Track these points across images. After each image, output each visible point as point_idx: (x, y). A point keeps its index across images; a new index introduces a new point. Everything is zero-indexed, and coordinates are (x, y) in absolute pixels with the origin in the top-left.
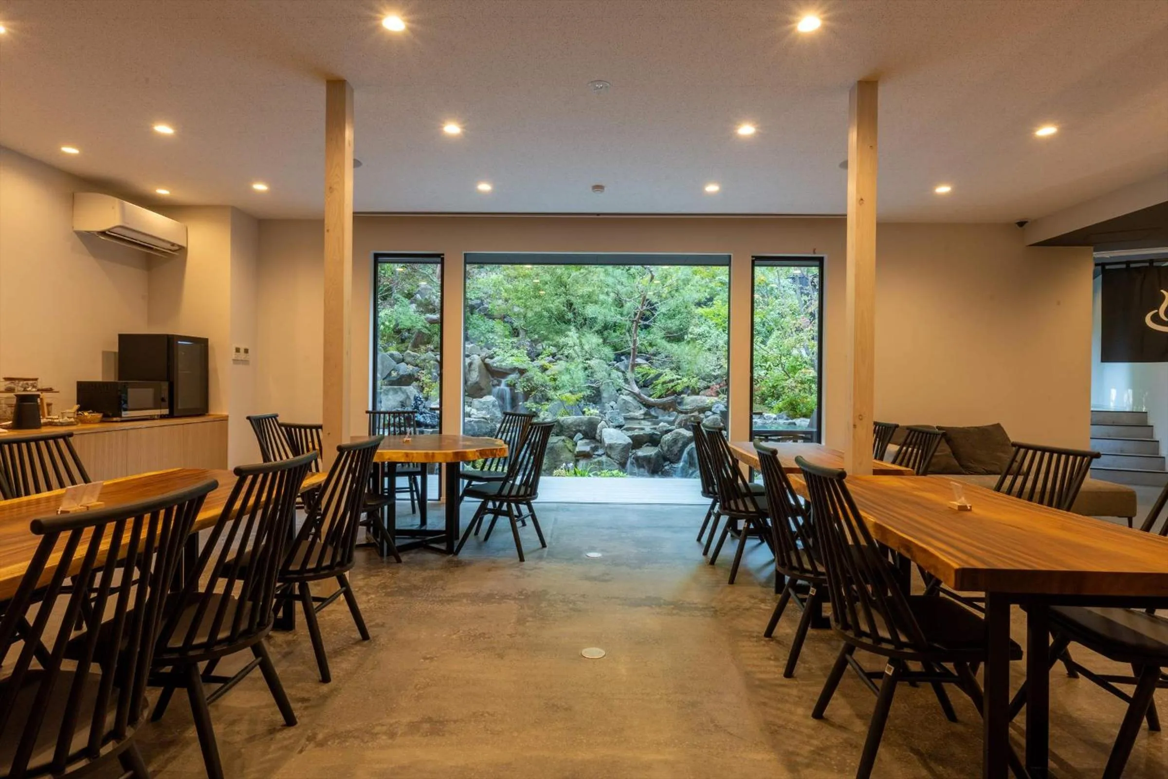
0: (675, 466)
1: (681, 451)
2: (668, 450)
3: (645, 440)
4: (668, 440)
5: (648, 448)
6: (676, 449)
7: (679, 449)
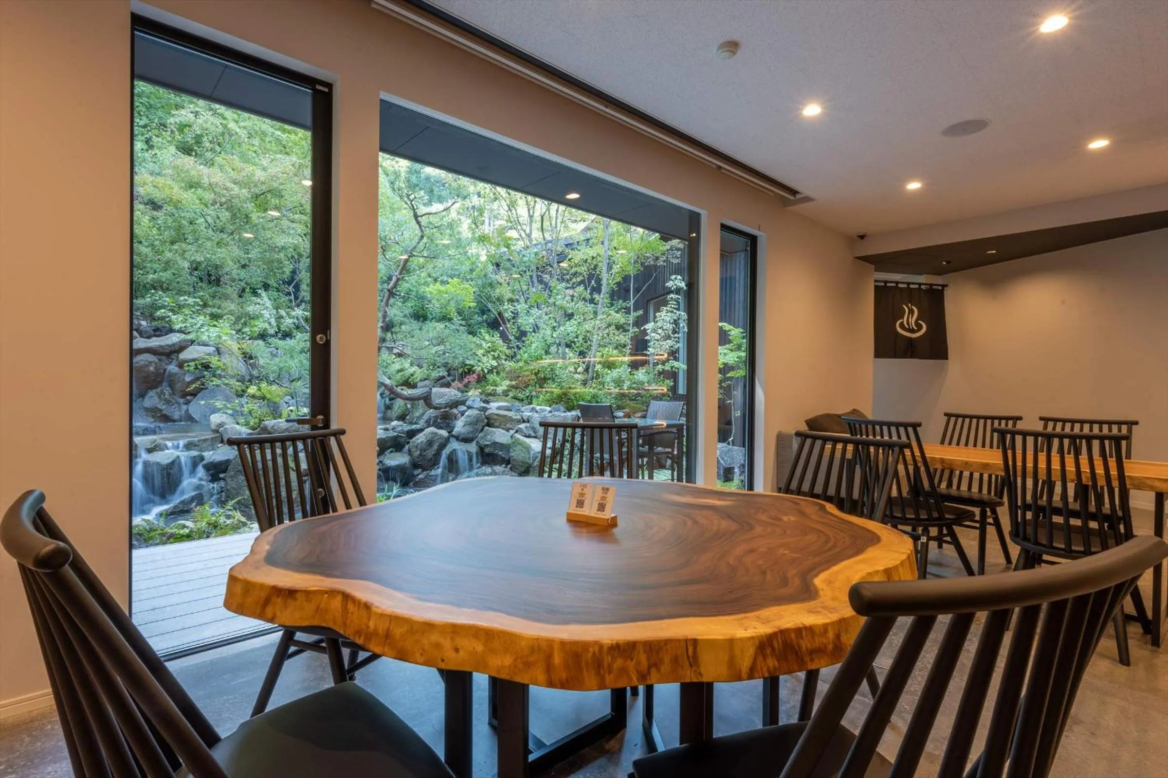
0: (433, 473)
1: (438, 454)
2: (421, 455)
3: (388, 444)
4: (422, 443)
5: (393, 454)
6: (430, 453)
7: (433, 453)
